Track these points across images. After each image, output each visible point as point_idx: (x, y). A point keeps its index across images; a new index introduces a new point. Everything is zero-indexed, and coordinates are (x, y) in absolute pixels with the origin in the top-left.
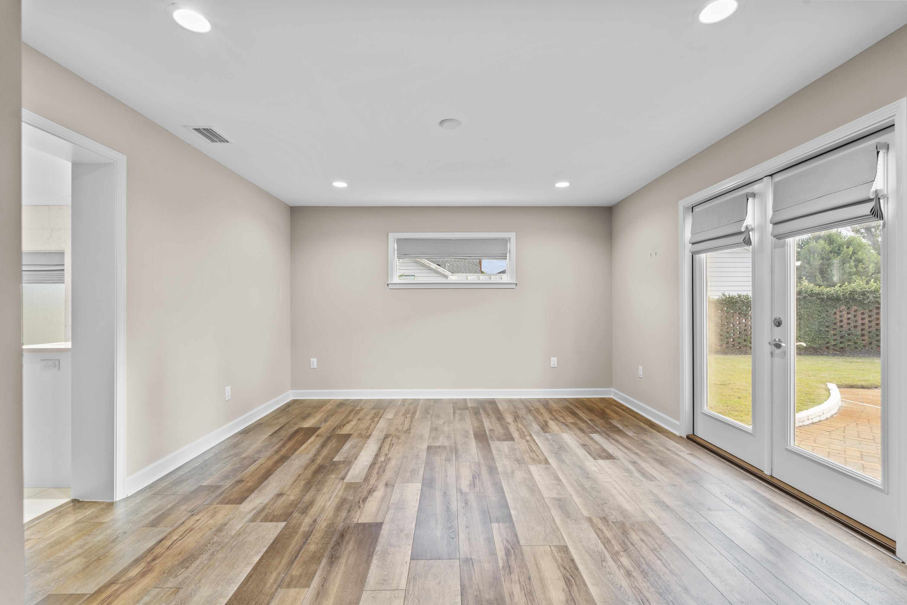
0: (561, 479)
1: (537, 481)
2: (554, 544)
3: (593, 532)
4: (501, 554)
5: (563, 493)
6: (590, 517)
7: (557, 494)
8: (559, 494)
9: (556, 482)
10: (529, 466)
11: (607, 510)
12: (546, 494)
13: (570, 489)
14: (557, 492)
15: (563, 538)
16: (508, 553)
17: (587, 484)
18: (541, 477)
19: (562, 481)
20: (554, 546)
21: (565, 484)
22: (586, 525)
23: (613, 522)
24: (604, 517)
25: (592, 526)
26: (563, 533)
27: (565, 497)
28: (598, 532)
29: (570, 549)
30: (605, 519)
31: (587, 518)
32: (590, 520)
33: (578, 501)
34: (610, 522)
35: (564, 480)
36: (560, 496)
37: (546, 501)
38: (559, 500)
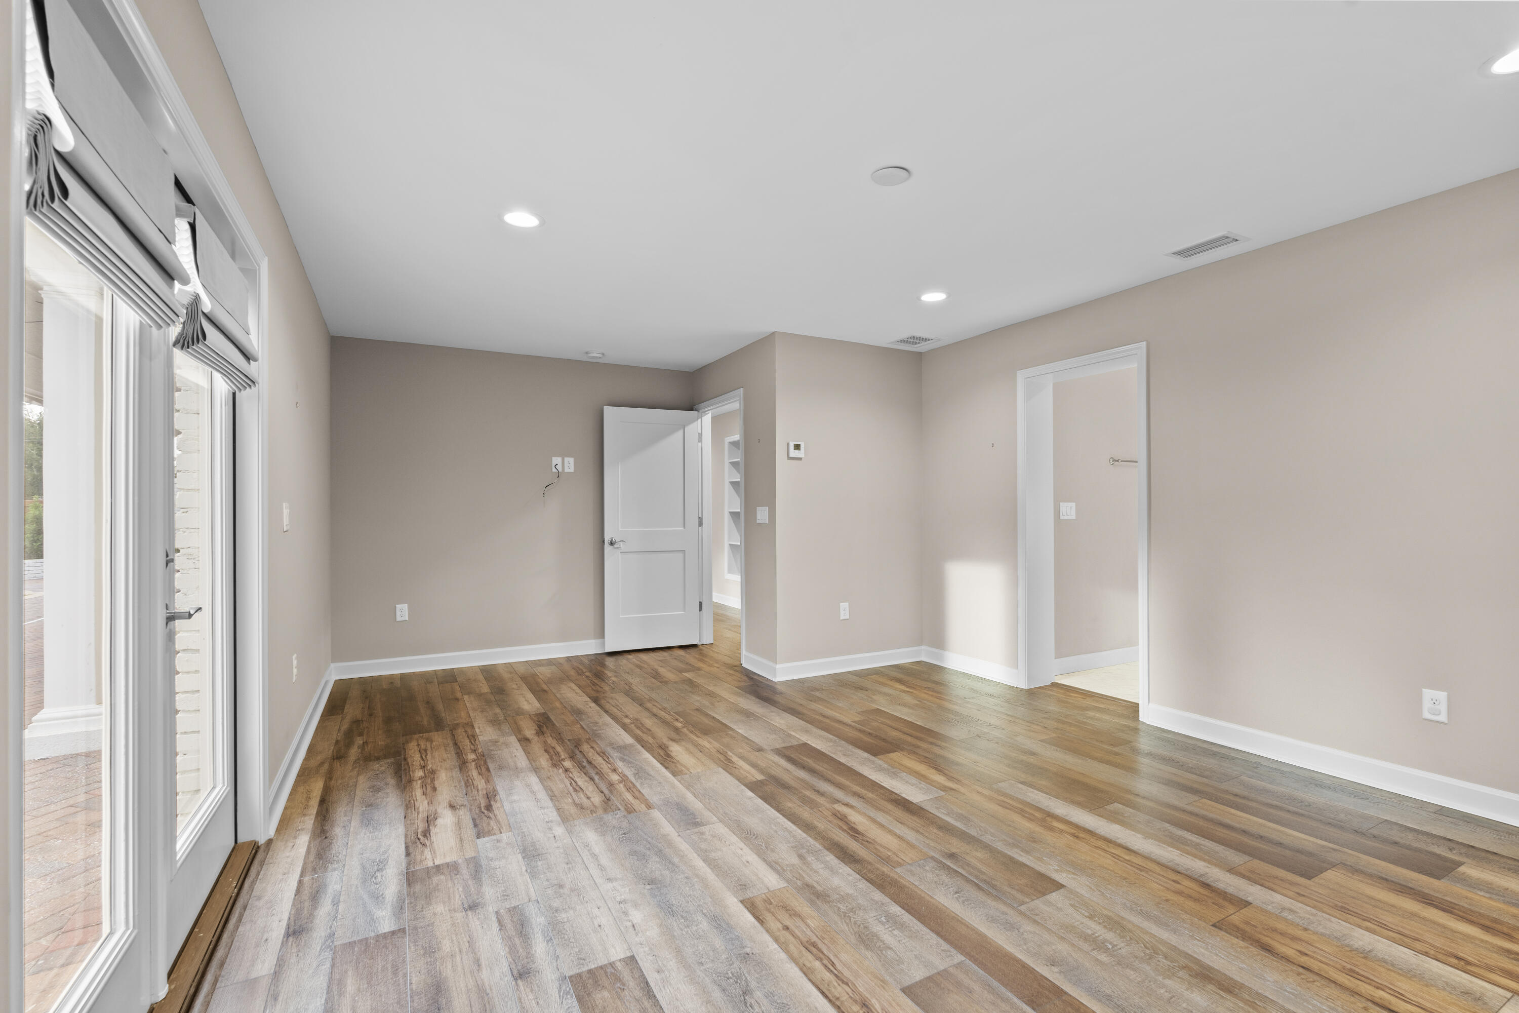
0: (704, 865)
1: (747, 850)
2: (687, 776)
3: (645, 795)
4: (735, 759)
5: (693, 837)
6: (648, 809)
7: (702, 834)
8: (699, 834)
9: (713, 855)
10: (783, 884)
11: (625, 824)
12: (721, 829)
13: (684, 846)
14: (704, 837)
15: (679, 781)
16: (729, 760)
17: (655, 866)
18: (744, 861)
19: (701, 861)
20: (686, 774)
21: (695, 855)
22: (654, 799)
23: (619, 810)
24: (630, 813)
25: (646, 800)
26: (680, 785)
27: (689, 831)
28: (638, 796)
29: (670, 775)
30: (630, 810)
31: (654, 808)
32: (649, 806)
33: (668, 828)
34: (622, 809)
35: (699, 863)
36: (696, 830)
37: (715, 818)
38: (697, 824)
